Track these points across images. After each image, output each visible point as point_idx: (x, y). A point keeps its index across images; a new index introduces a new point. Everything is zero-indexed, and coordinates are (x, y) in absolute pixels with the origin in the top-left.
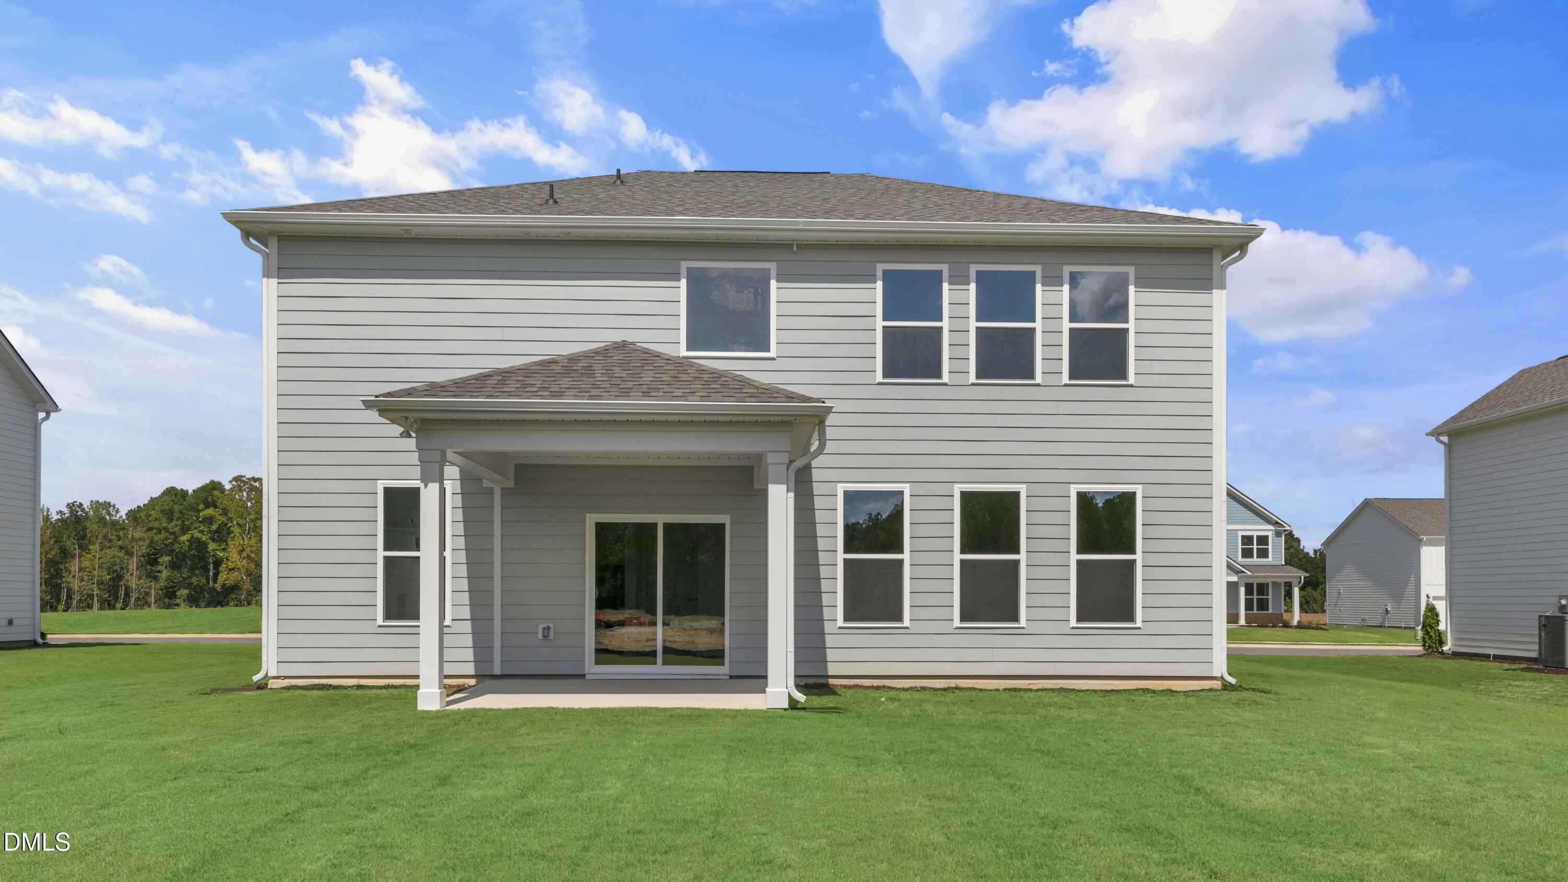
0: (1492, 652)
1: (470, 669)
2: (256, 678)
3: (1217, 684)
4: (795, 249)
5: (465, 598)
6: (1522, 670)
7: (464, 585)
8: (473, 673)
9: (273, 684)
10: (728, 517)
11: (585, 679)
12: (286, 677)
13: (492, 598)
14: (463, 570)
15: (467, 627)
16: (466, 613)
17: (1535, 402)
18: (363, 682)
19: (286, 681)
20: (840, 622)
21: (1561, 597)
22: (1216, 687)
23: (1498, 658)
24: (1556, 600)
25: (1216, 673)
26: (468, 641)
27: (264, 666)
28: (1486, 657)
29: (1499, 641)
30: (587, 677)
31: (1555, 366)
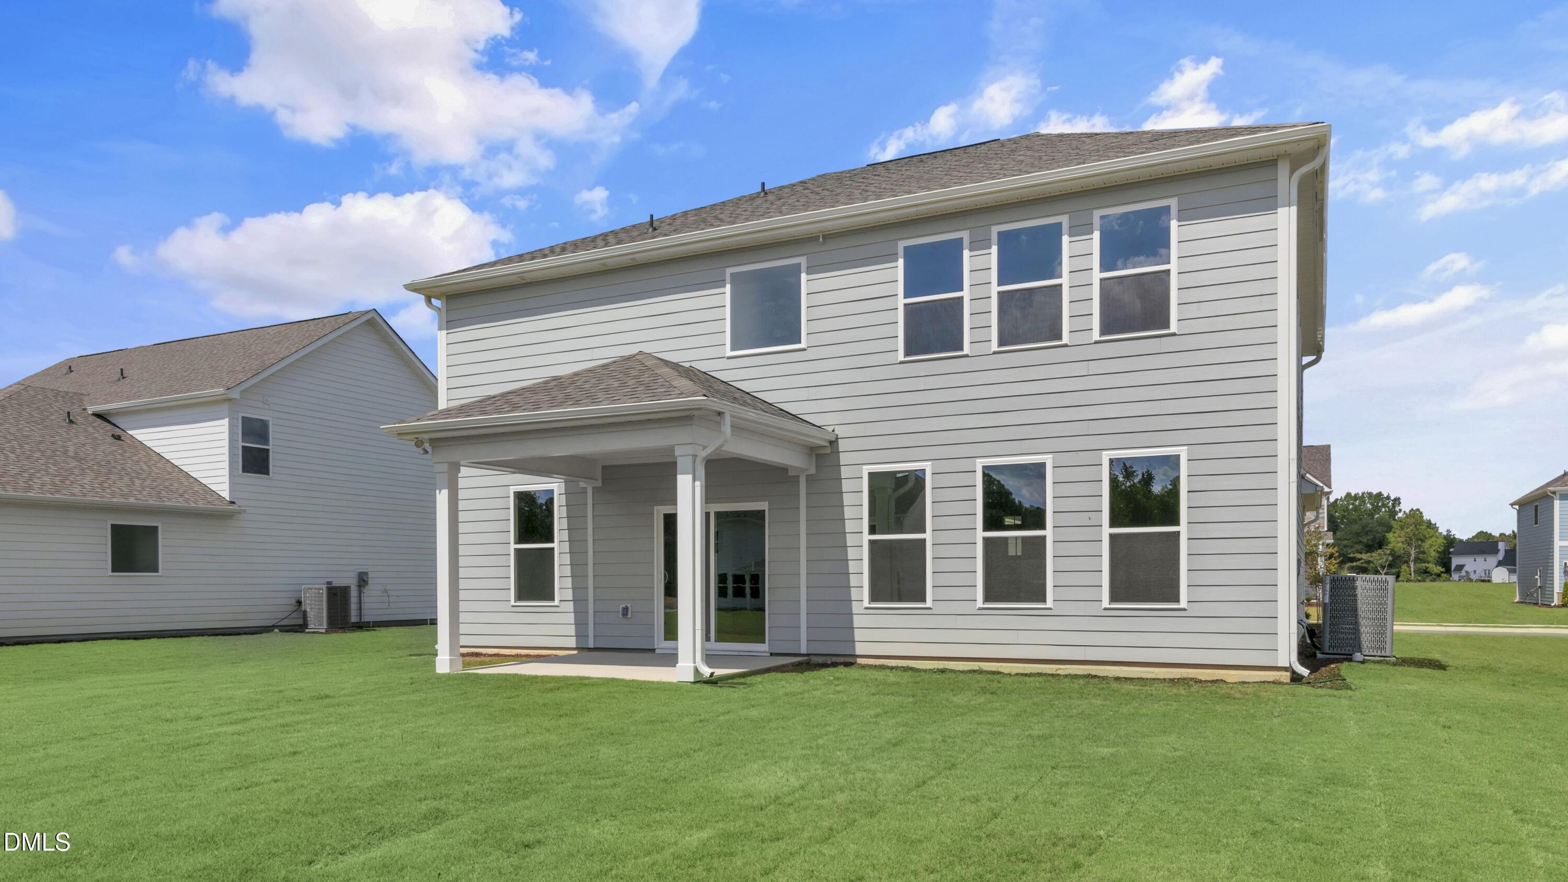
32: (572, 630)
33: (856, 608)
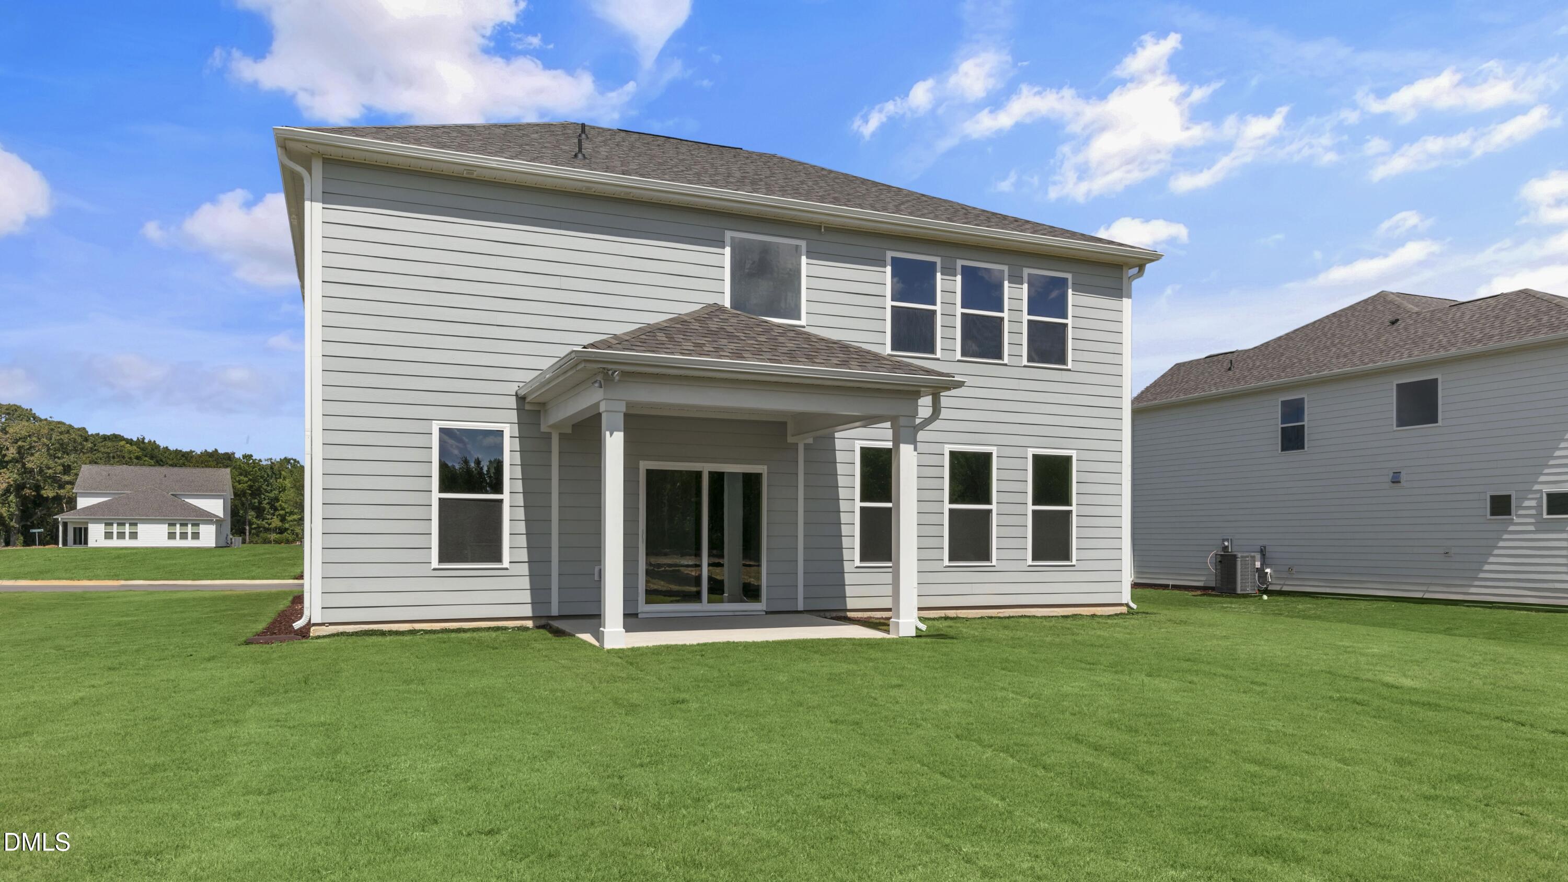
0: (1171, 583)
1: (528, 611)
2: (298, 625)
3: (1124, 609)
4: (823, 230)
5: (523, 541)
6: (1201, 595)
7: (522, 527)
8: (530, 614)
9: (314, 631)
10: (765, 467)
11: (637, 617)
12: (331, 624)
13: (550, 542)
14: (521, 513)
15: (524, 569)
16: (524, 555)
17: (1204, 391)
18: (418, 626)
19: (330, 627)
20: (857, 563)
21: (1224, 540)
22: (1123, 612)
23: (1175, 587)
24: (1220, 542)
25: (1124, 602)
26: (526, 583)
27: (306, 612)
28: (1165, 587)
29: (1172, 574)
30: (640, 616)
31: (1205, 363)
32: (527, 597)
33: (847, 567)
